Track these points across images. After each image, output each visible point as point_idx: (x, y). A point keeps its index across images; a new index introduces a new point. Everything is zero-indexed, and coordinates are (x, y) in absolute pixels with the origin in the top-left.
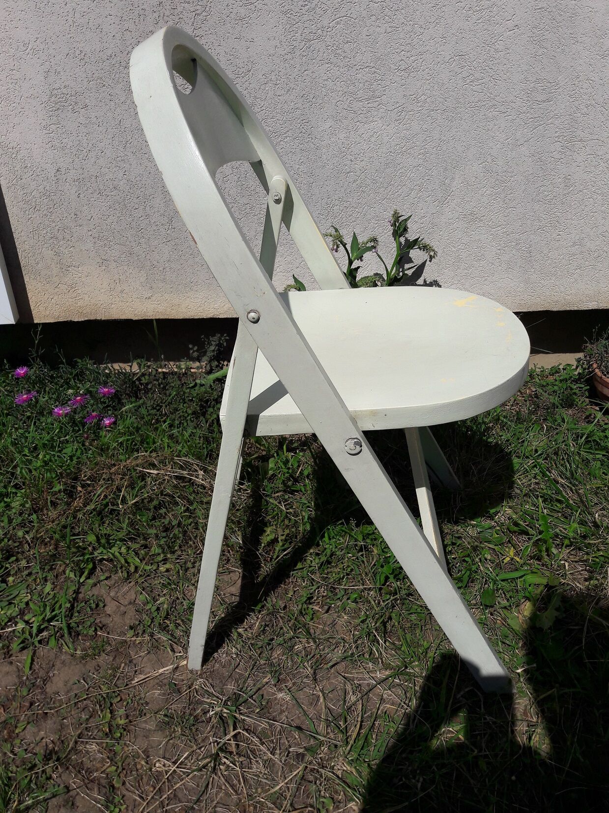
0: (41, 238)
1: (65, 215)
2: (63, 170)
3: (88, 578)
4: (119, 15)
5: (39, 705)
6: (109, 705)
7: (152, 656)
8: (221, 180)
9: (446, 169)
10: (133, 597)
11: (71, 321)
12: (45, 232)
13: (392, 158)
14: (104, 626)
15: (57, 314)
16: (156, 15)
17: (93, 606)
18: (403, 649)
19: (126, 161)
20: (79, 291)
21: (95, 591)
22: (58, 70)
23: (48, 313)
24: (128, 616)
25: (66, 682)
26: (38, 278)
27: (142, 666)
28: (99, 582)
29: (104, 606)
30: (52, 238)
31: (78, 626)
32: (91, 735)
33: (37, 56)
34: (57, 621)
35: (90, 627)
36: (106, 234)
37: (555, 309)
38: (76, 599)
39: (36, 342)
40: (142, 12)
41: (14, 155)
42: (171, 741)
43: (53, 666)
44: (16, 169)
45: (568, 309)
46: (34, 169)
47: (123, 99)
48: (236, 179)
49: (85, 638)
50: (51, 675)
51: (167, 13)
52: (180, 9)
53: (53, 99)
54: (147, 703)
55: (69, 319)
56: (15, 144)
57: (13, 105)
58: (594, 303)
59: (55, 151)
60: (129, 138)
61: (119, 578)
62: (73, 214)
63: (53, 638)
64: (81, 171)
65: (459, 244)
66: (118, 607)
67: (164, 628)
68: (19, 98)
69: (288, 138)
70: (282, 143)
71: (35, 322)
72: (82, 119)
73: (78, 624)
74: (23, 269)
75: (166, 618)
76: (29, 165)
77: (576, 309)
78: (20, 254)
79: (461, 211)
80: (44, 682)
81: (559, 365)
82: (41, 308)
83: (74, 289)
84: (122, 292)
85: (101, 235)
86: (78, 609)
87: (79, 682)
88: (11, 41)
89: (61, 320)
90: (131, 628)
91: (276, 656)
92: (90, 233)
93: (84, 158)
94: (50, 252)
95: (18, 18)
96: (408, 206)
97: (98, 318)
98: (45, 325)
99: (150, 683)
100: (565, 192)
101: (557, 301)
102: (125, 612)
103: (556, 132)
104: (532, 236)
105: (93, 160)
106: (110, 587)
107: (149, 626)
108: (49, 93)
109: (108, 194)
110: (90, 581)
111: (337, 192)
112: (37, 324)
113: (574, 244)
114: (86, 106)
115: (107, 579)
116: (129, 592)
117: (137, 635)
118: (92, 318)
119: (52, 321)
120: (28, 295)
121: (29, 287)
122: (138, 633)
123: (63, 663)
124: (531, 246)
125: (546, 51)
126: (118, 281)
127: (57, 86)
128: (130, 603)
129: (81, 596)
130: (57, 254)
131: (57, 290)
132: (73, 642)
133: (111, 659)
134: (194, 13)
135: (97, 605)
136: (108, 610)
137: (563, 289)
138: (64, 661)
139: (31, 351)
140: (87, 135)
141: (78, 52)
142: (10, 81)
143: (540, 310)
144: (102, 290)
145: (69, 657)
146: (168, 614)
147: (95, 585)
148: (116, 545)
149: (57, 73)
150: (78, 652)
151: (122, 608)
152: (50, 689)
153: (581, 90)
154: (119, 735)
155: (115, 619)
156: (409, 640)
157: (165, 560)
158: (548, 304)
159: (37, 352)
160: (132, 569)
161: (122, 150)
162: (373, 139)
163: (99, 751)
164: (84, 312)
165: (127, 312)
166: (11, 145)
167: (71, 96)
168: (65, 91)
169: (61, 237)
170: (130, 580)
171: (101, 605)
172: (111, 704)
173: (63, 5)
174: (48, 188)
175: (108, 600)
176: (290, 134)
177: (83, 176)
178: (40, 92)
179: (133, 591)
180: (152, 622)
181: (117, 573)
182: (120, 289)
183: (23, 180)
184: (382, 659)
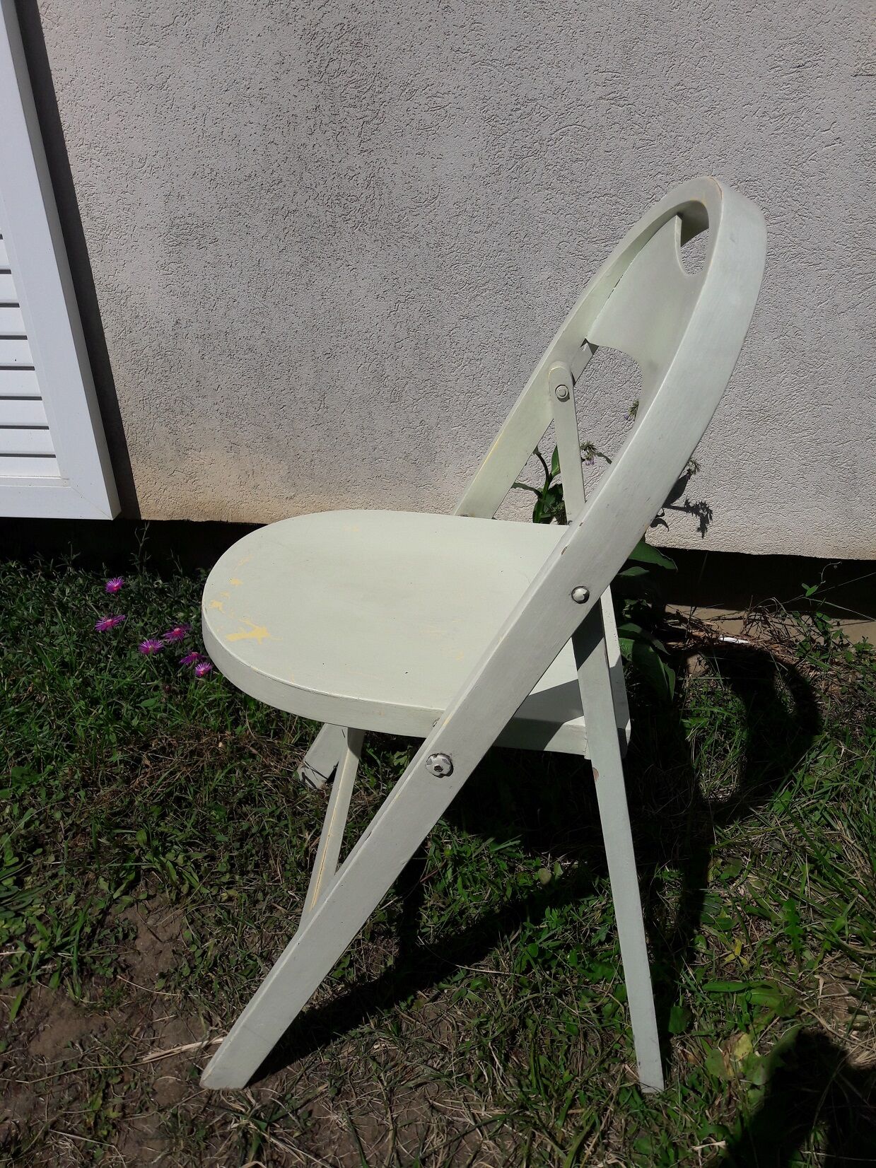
0: (153, 410)
1: (184, 382)
2: (183, 323)
3: (125, 893)
4: (262, 122)
5: (14, 1070)
6: (103, 1085)
7: (181, 1024)
8: (392, 346)
10: (176, 931)
11: (188, 521)
12: (158, 402)
14: (128, 967)
15: (170, 510)
16: (311, 122)
17: (121, 935)
18: (530, 1077)
19: (266, 314)
20: (200, 483)
21: (130, 914)
22: (182, 194)
23: (159, 507)
24: (162, 958)
25: (57, 1043)
26: (148, 462)
27: (163, 1035)
28: (138, 901)
29: (135, 939)
30: (166, 410)
31: (94, 963)
32: (69, 1127)
33: (156, 175)
34: (68, 951)
35: (110, 965)
36: (237, 409)
38: (101, 923)
39: (141, 545)
40: (292, 119)
41: (122, 301)
42: (169, 1157)
43: (48, 1015)
44: (124, 318)
46: (148, 320)
47: (263, 233)
48: (413, 346)
49: (99, 981)
50: (41, 1028)
51: (326, 120)
52: (342, 115)
53: (174, 230)
54: (154, 1093)
55: (186, 518)
56: (124, 287)
57: (124, 237)
59: (173, 298)
60: (271, 283)
61: (165, 901)
62: (194, 381)
63: (57, 975)
64: (206, 325)
65: (740, 452)
66: (153, 943)
67: (206, 985)
68: (132, 228)
69: (488, 291)
70: (478, 298)
71: (143, 518)
72: (209, 257)
73: (94, 959)
74: (129, 448)
75: (212, 969)
76: (141, 314)
78: (125, 429)
79: (744, 404)
80: (28, 1038)
82: (151, 502)
83: (193, 480)
84: (256, 487)
85: (231, 410)
86: (100, 938)
87: (73, 1044)
88: (123, 154)
89: (175, 518)
90: (162, 976)
91: (346, 1054)
92: (216, 407)
93: (211, 308)
94: (164, 428)
95: (133, 125)
97: (223, 520)
98: (155, 524)
99: (166, 1063)
102: (161, 952)
104: (857, 449)
105: (222, 311)
106: (149, 912)
107: (187, 978)
108: (169, 222)
109: (241, 356)
110: (127, 899)
112: (145, 520)
114: (216, 240)
115: (149, 898)
116: (174, 923)
117: (167, 988)
118: (216, 519)
119: (164, 518)
120: (135, 482)
121: (136, 473)
122: (170, 986)
123: (61, 1013)
124: (855, 462)
126: (250, 473)
127: (180, 213)
128: (171, 939)
129: (109, 918)
130: (172, 432)
131: (171, 478)
132: (82, 985)
133: (125, 1017)
134: (361, 121)
135: (126, 936)
136: (140, 944)
138: (63, 1011)
139: (134, 557)
140: (216, 278)
141: (208, 171)
142: (122, 206)
144: (230, 483)
145: (71, 1006)
146: (215, 964)
147: (131, 905)
148: (173, 851)
149: (182, 197)
150: (86, 1000)
151: (158, 945)
152: (35, 1048)
154: (105, 1133)
155: (145, 959)
156: (542, 1065)
157: (230, 884)
159: (141, 559)
160: (185, 889)
161: (261, 299)
163: (73, 1152)
164: (206, 510)
165: (261, 514)
166: (120, 288)
167: (198, 227)
168: (189, 220)
169: (178, 410)
170: (177, 906)
171: (132, 935)
172: (108, 1085)
173: (190, 109)
174: (163, 345)
175: (142, 930)
176: (490, 285)
177: (209, 331)
178: (159, 221)
179: (178, 924)
180: (192, 972)
181: (164, 892)
182: (253, 483)
183: (133, 334)
184: (494, 1089)
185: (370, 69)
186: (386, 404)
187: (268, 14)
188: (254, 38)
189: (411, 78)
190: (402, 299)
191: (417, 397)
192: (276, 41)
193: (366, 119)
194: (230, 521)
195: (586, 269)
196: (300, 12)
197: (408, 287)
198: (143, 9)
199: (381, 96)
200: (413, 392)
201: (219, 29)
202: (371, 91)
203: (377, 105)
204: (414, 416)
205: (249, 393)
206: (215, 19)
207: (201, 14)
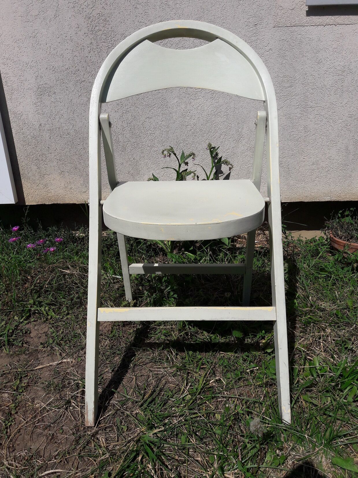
0: (31, 160)
1: (43, 148)
2: (43, 125)
3: (25, 320)
4: (71, 49)
6: (20, 377)
7: (50, 357)
9: (239, 123)
10: (46, 330)
11: (44, 204)
12: (33, 156)
13: (210, 118)
14: (27, 342)
15: (38, 200)
16: (89, 48)
17: (24, 332)
19: (74, 120)
20: (49, 188)
21: (27, 326)
22: (42, 76)
23: (33, 199)
24: (41, 339)
26: (29, 181)
27: (43, 361)
28: (30, 322)
29: (30, 333)
30: (36, 159)
31: (14, 341)
33: (32, 69)
34: (3, 337)
35: (20, 342)
36: (63, 157)
37: (306, 201)
38: (16, 329)
39: (26, 214)
40: (82, 47)
41: (19, 118)
42: (48, 395)
44: (20, 124)
45: (314, 201)
46: (29, 124)
47: (73, 89)
48: (129, 129)
49: (16, 347)
51: (95, 47)
52: (101, 46)
53: (39, 90)
54: (40, 378)
56: (20, 112)
57: (20, 93)
58: (328, 197)
59: (39, 115)
60: (76, 108)
61: (42, 322)
62: (47, 147)
64: (51, 125)
66: (37, 334)
67: (59, 345)
68: (23, 89)
69: (155, 108)
71: (26, 204)
72: (53, 100)
73: (14, 340)
74: (21, 176)
75: (62, 340)
76: (26, 123)
77: (318, 201)
78: (20, 168)
79: (248, 145)
81: (315, 237)
82: (30, 197)
83: (46, 187)
84: (71, 188)
85: (61, 158)
86: (16, 333)
87: (7, 365)
89: (39, 203)
90: (42, 344)
91: (116, 360)
92: (55, 157)
93: (53, 119)
94: (35, 167)
96: (220, 143)
97: (58, 203)
98: (31, 206)
100: (305, 135)
101: (307, 196)
102: (41, 337)
103: (297, 103)
104: (289, 159)
105: (57, 120)
106: (35, 325)
108: (37, 87)
109: (65, 137)
110: (26, 322)
111: (182, 136)
112: (27, 205)
113: (313, 164)
114: (55, 93)
115: (34, 321)
116: (46, 328)
118: (55, 203)
119: (35, 204)
120: (24, 189)
121: (24, 186)
122: (45, 347)
124: (289, 165)
125: (287, 61)
126: (69, 183)
127: (41, 83)
128: (44, 333)
129: (19, 328)
130: (38, 168)
131: (38, 187)
132: (9, 348)
133: (27, 357)
134: (107, 47)
135: (26, 333)
136: (32, 335)
137: (309, 190)
139: (23, 219)
140: (55, 107)
141: (52, 67)
142: (19, 81)
143: (297, 201)
144: (61, 188)
145: (5, 355)
146: (63, 338)
147: (28, 323)
148: (44, 306)
149: (41, 77)
150: (11, 353)
151: (40, 335)
153: (308, 81)
154: (21, 391)
155: (35, 340)
156: (190, 355)
157: (68, 314)
158: (301, 198)
159: (26, 220)
160: (49, 317)
161: (72, 114)
162: (199, 108)
164: (51, 199)
165: (73, 199)
166: (18, 113)
167: (48, 88)
168: (45, 86)
169: (41, 159)
171: (29, 332)
172: (21, 378)
173: (45, 45)
174: (35, 134)
175: (33, 330)
176: (156, 106)
177: (53, 128)
178: (33, 86)
179: (47, 328)
180: (53, 341)
181: (41, 319)
182: (70, 187)
183: (23, 130)
184: (173, 362)
185: (110, 29)
186: (120, 152)
187: (73, 10)
188: (68, 19)
189: (124, 32)
190: (125, 112)
191: (132, 149)
192: (76, 20)
193: (109, 47)
194: (61, 203)
195: (190, 98)
196: (85, 10)
197: (127, 107)
198: (28, 10)
199: (114, 38)
200: (130, 147)
201: (56, 16)
202: (110, 37)
203: (113, 41)
204: (131, 156)
205: (68, 151)
206: (54, 13)
207: (49, 11)
